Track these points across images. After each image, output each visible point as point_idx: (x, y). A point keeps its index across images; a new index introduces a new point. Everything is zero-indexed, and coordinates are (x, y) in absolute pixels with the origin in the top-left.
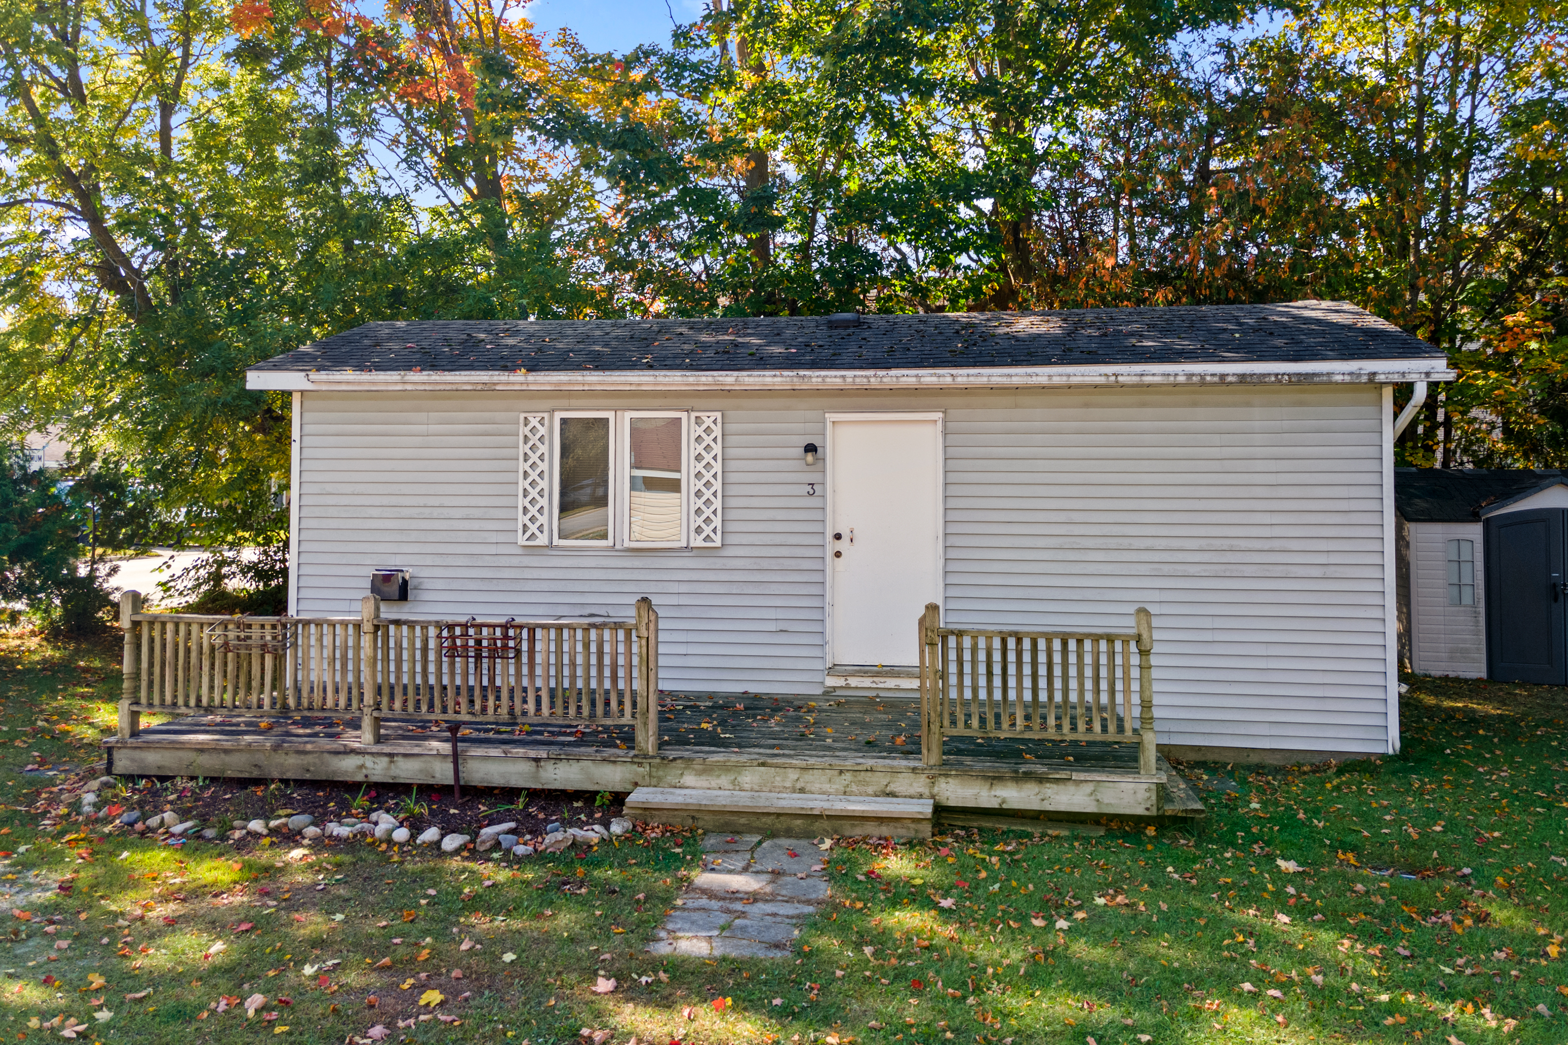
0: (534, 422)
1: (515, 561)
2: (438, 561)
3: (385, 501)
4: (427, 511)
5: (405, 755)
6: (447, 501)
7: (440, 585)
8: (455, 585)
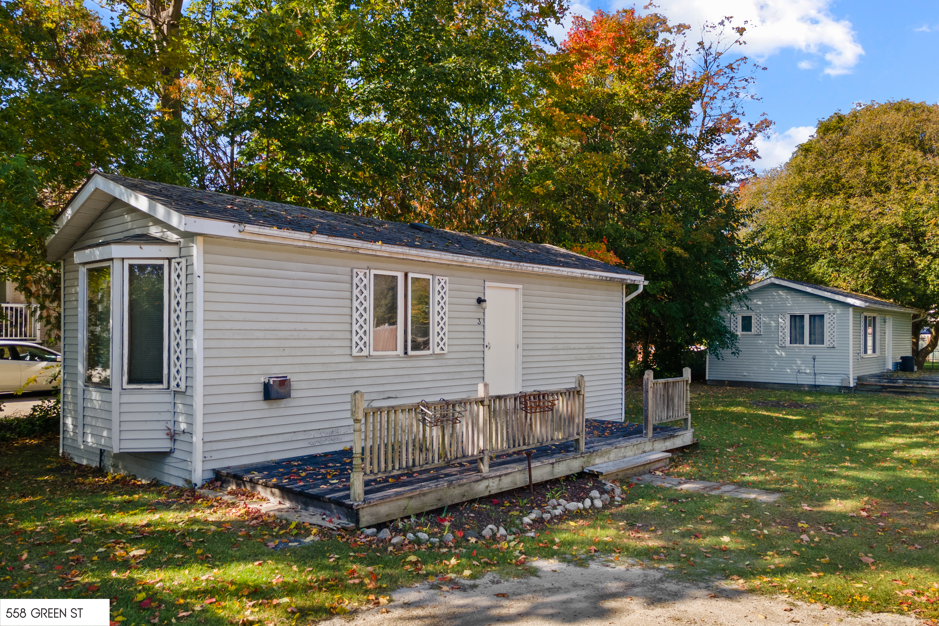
0: (361, 275)
1: (348, 366)
2: (303, 369)
3: (267, 326)
4: (295, 334)
5: (506, 475)
6: (309, 327)
7: (304, 385)
8: (314, 385)
